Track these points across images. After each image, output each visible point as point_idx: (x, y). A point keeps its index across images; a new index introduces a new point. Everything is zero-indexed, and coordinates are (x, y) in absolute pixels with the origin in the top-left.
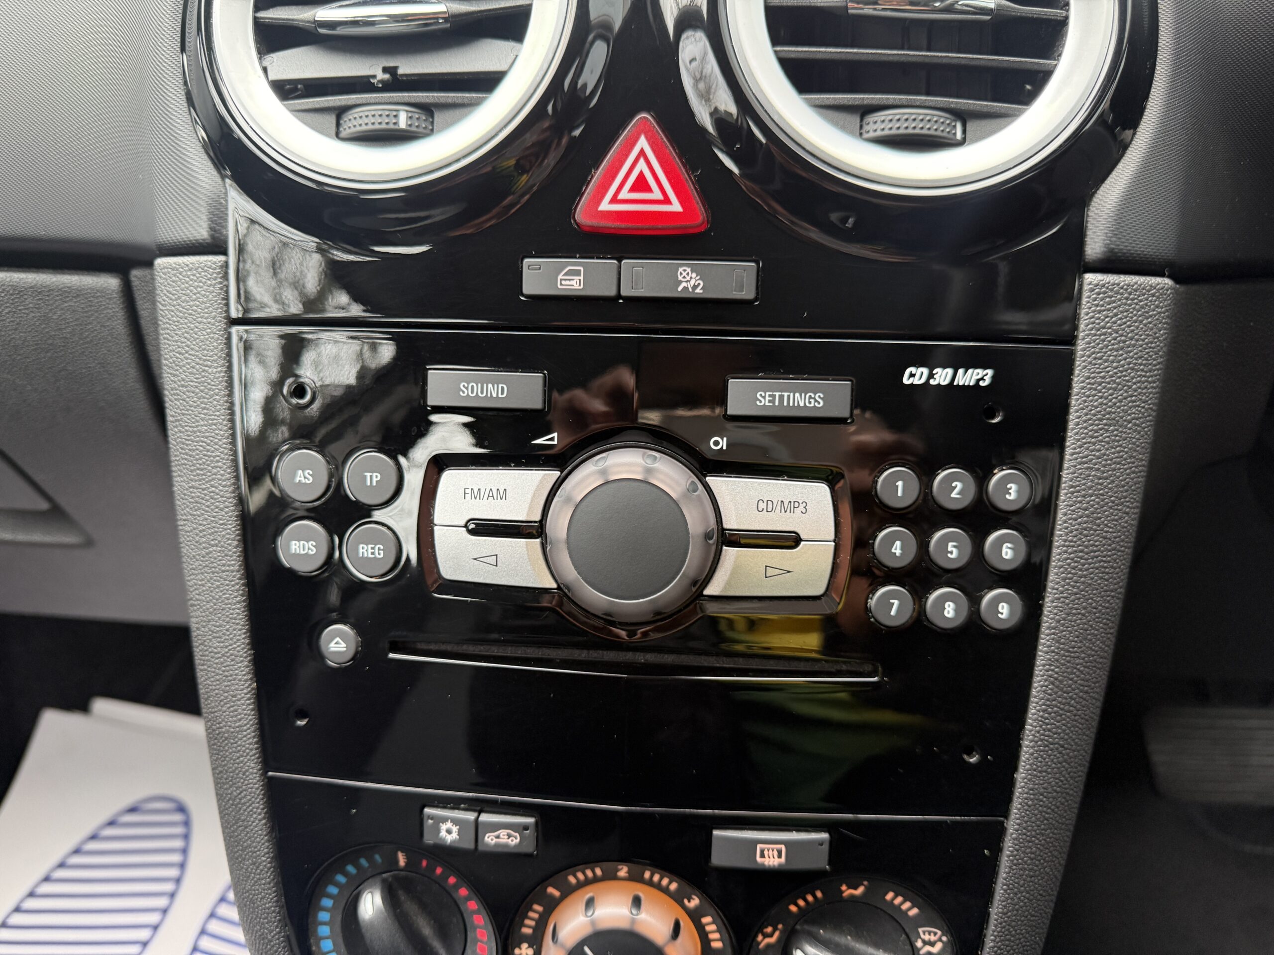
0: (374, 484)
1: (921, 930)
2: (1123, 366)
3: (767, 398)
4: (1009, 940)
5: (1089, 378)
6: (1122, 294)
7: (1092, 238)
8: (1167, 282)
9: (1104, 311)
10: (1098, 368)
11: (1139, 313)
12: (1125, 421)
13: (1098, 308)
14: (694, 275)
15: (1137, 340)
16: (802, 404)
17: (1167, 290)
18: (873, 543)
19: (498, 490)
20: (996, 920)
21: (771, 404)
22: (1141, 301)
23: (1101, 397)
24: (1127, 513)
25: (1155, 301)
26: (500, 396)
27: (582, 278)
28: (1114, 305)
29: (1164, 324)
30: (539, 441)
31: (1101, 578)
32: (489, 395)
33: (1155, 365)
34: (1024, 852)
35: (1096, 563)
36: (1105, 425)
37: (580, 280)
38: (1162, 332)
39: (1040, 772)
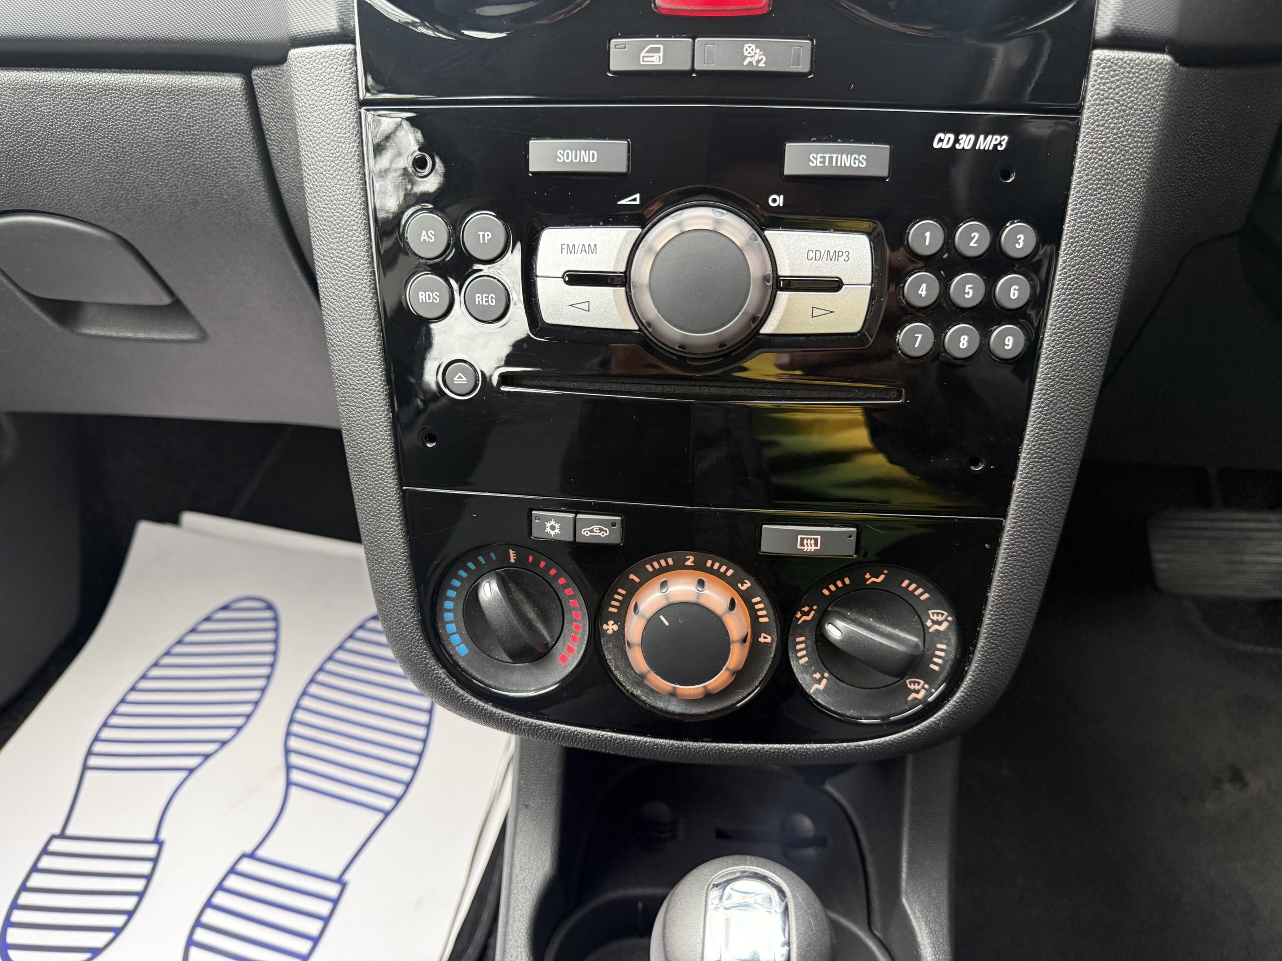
0: (486, 242)
1: (930, 612)
2: (1122, 133)
3: (819, 160)
4: (1003, 619)
5: (1091, 143)
6: (1125, 68)
7: (1101, 18)
8: (1166, 58)
9: (1107, 83)
10: (1099, 134)
11: (1140, 85)
12: (1121, 181)
14: (758, 51)
15: (1136, 110)
16: (848, 165)
17: (1166, 65)
18: (904, 287)
19: (589, 245)
20: (993, 602)
21: (822, 165)
22: (1141, 74)
23: (1101, 160)
24: (1119, 263)
25: (1154, 75)
26: (591, 161)
27: (661, 54)
28: (1117, 77)
29: (1161, 96)
30: (624, 202)
31: (1093, 318)
32: (582, 161)
33: (1150, 133)
34: (1018, 546)
35: (1089, 304)
36: (1103, 184)
37: (660, 56)
38: (1158, 103)
39: (1034, 480)
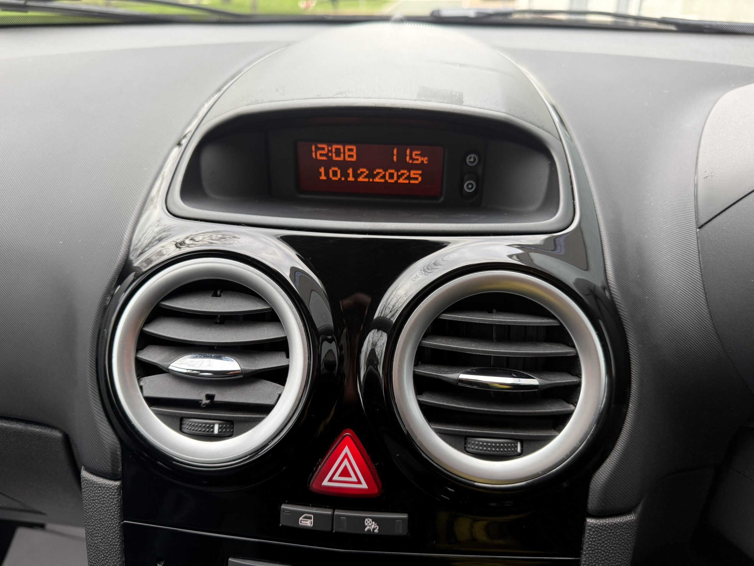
6: (607, 531)
8: (633, 518)
9: (597, 540)
13: (594, 539)
14: (374, 523)
15: (615, 553)
17: (633, 523)
22: (618, 533)
25: (626, 531)
27: (312, 520)
29: (631, 540)
37: (311, 522)
38: (629, 545)
